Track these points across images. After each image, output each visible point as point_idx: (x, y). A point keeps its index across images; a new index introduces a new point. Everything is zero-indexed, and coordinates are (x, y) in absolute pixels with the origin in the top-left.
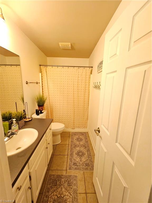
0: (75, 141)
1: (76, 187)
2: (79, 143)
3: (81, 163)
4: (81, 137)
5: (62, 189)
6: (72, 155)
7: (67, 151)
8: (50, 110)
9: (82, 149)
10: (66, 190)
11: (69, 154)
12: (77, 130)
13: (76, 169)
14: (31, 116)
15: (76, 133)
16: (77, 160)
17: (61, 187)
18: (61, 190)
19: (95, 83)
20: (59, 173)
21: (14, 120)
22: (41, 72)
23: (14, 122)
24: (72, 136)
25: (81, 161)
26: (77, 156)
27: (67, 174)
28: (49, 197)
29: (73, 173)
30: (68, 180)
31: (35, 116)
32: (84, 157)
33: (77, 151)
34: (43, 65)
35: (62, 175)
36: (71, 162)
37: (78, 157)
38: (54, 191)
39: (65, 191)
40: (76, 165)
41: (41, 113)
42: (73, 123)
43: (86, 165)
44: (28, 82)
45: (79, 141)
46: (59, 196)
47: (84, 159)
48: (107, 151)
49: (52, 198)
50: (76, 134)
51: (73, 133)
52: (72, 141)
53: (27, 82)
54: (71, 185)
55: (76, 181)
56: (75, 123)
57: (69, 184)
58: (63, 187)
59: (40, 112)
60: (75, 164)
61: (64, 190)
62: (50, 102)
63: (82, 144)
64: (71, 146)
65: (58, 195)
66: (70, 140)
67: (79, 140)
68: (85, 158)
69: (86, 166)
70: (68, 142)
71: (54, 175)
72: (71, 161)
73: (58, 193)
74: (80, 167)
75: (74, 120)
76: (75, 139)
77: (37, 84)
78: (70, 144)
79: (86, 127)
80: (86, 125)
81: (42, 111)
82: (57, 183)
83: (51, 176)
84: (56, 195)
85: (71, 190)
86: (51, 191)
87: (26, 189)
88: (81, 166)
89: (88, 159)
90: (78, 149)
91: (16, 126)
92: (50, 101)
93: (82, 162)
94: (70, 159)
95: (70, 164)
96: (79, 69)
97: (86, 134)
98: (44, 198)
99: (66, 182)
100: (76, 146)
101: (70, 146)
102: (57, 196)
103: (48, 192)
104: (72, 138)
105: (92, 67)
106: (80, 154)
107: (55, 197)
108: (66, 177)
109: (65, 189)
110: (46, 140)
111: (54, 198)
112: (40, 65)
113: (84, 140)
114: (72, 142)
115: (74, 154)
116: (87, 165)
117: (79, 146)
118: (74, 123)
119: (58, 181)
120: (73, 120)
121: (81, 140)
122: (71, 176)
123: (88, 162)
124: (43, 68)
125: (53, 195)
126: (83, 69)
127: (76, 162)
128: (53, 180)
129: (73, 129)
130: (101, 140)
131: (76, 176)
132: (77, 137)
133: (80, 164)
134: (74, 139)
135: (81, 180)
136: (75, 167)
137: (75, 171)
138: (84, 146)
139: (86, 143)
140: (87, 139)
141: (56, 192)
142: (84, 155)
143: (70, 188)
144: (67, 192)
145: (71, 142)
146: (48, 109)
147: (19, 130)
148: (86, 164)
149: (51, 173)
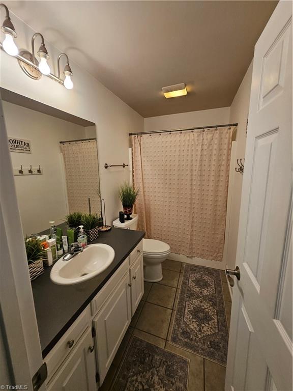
0: (191, 284)
1: (182, 385)
2: (200, 291)
3: (200, 336)
4: (206, 278)
5: (153, 374)
6: (181, 311)
7: (172, 300)
8: (144, 215)
9: (206, 305)
10: (160, 381)
11: (176, 308)
12: (198, 261)
13: (186, 345)
14: (112, 223)
15: (195, 266)
16: (191, 327)
17: (151, 370)
18: (152, 378)
19: (239, 161)
20: (152, 341)
21: (81, 227)
22: (131, 146)
23: (82, 230)
24: (186, 271)
25: (200, 330)
26: (193, 318)
27: (166, 350)
28: (128, 379)
29: (179, 351)
30: (167, 362)
31: (117, 224)
32: (209, 324)
33: (194, 308)
34: (134, 134)
35: (157, 347)
36: (178, 327)
37: (194, 320)
38: (139, 372)
39: (159, 385)
40: (188, 338)
41: (129, 219)
42: (189, 244)
43: (210, 344)
44: (109, 165)
45: (201, 287)
46: (146, 387)
47: (207, 329)
48: (253, 331)
49: (134, 386)
50: (195, 270)
51: (188, 265)
52: (184, 283)
53: (106, 164)
54: (172, 377)
55: (184, 371)
56: (194, 247)
57: (170, 373)
58: (156, 372)
59: (125, 216)
60: (185, 333)
61: (157, 380)
62: (145, 200)
63: (207, 294)
64: (182, 292)
65: (144, 384)
66: (181, 279)
67: (202, 284)
68: (211, 328)
69: (212, 347)
70: (177, 282)
71: (141, 341)
72: (179, 325)
73: (145, 381)
74: (196, 344)
75: (191, 240)
76: (192, 281)
77: (124, 167)
78: (180, 287)
79: (219, 258)
80: (220, 254)
81: (131, 216)
82: (145, 359)
83: (136, 342)
84: (141, 383)
85: (171, 387)
86: (134, 370)
87: (84, 349)
88: (200, 345)
89: (217, 331)
90: (196, 302)
91: (84, 237)
92: (146, 198)
93: (202, 335)
94: (177, 319)
95: (174, 330)
96: (204, 132)
97: (219, 275)
98: (119, 378)
99: (162, 364)
100: (192, 295)
101: (180, 293)
102: (143, 386)
103: (128, 370)
104: (186, 278)
105: (236, 125)
106: (200, 316)
107: (138, 386)
108: (164, 353)
109: (159, 379)
110: (130, 270)
111: (136, 386)
112: (130, 135)
113: (213, 286)
114: (184, 285)
115: (186, 311)
116: (214, 345)
117: (198, 297)
118: (191, 245)
119: (148, 355)
120: (189, 240)
121: (206, 285)
122: (174, 356)
123: (216, 340)
124: (135, 139)
125: (136, 381)
126: (213, 132)
127: (189, 331)
128: (138, 349)
129: (189, 258)
130: (241, 297)
131: (185, 362)
132: (198, 276)
133: (197, 336)
134: (190, 280)
135: (196, 375)
136: (186, 340)
137: (185, 349)
138: (211, 300)
139: (217, 295)
140: (219, 285)
141: (141, 377)
142: (209, 321)
143: (169, 381)
144: (162, 386)
145: (182, 285)
146: (141, 213)
147: (88, 244)
148: (210, 341)
149: (136, 334)
